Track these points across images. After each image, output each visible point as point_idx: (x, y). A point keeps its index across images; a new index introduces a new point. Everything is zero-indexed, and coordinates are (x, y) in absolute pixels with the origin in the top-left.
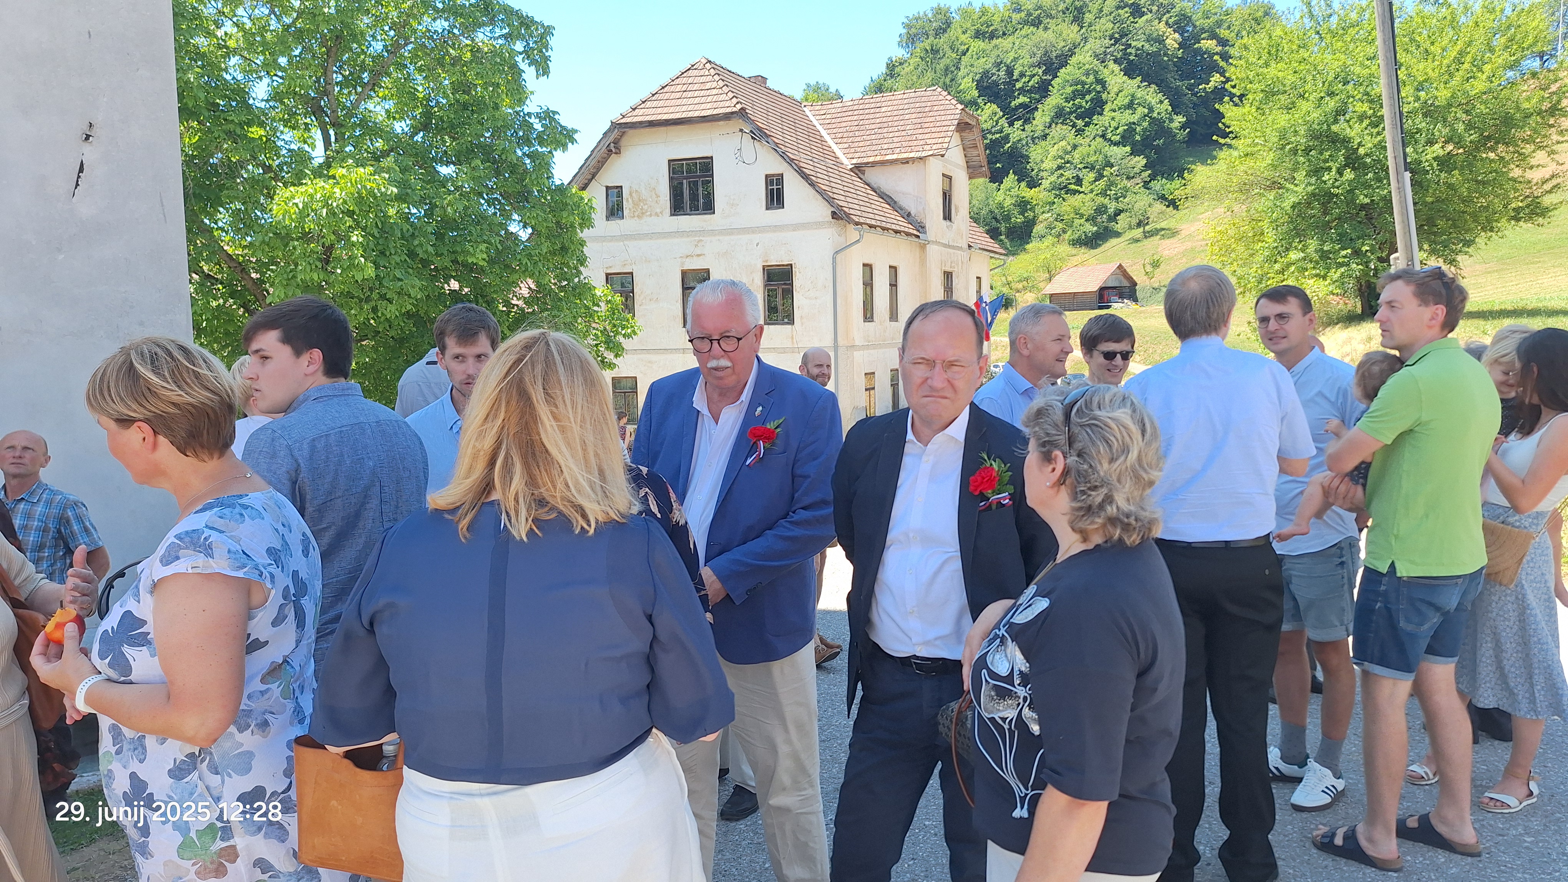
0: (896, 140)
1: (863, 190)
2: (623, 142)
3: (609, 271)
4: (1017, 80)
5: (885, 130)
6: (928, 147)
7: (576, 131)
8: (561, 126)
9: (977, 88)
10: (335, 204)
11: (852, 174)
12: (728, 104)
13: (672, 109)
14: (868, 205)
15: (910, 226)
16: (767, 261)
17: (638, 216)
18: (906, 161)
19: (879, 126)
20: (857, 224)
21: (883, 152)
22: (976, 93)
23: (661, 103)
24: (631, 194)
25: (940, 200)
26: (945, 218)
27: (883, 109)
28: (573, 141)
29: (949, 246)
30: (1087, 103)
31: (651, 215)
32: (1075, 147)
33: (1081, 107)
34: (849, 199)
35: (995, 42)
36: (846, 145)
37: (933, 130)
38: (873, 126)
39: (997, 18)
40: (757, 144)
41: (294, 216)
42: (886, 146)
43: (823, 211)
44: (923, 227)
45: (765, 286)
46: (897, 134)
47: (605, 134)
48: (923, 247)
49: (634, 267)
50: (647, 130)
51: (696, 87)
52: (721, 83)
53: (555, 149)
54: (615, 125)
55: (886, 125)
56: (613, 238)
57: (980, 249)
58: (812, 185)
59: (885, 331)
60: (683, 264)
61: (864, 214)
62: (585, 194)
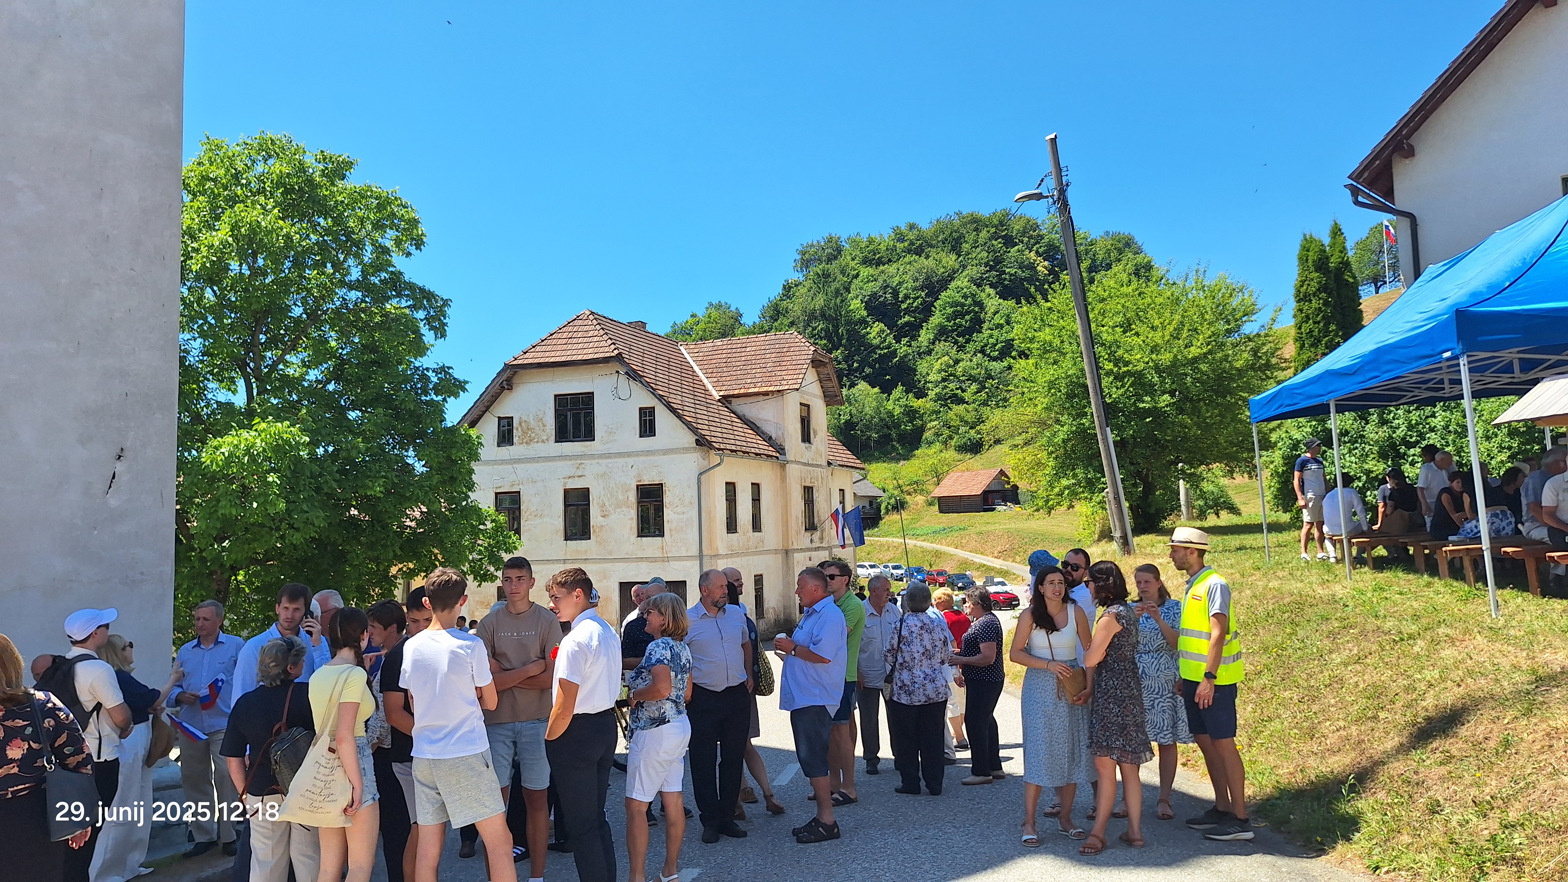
0: (758, 375)
1: (729, 418)
2: (515, 380)
3: (498, 491)
4: (902, 302)
5: (749, 367)
6: (785, 382)
7: (467, 382)
8: (454, 378)
9: (865, 309)
10: (255, 452)
11: (720, 404)
12: (606, 349)
13: (558, 353)
14: (731, 432)
15: (771, 448)
16: (640, 481)
17: (526, 443)
18: (766, 394)
19: (743, 363)
20: (719, 449)
21: (746, 386)
22: (865, 313)
23: (550, 348)
24: (520, 424)
25: (799, 425)
26: (803, 441)
27: (748, 349)
28: (464, 390)
29: (808, 465)
30: (966, 322)
31: (538, 442)
32: (957, 362)
33: (961, 326)
34: (712, 428)
35: (881, 268)
36: (715, 380)
37: (790, 367)
38: (739, 363)
39: (883, 247)
40: (632, 382)
41: (221, 463)
42: (749, 381)
43: (689, 439)
44: (783, 449)
45: (638, 503)
46: (758, 371)
47: (499, 374)
48: (783, 467)
49: (521, 486)
50: (537, 370)
51: (580, 334)
52: (602, 332)
53: (449, 397)
54: (507, 366)
55: (750, 362)
56: (503, 462)
57: (840, 465)
58: (680, 417)
59: (748, 541)
60: (565, 484)
61: (725, 441)
62: (473, 432)
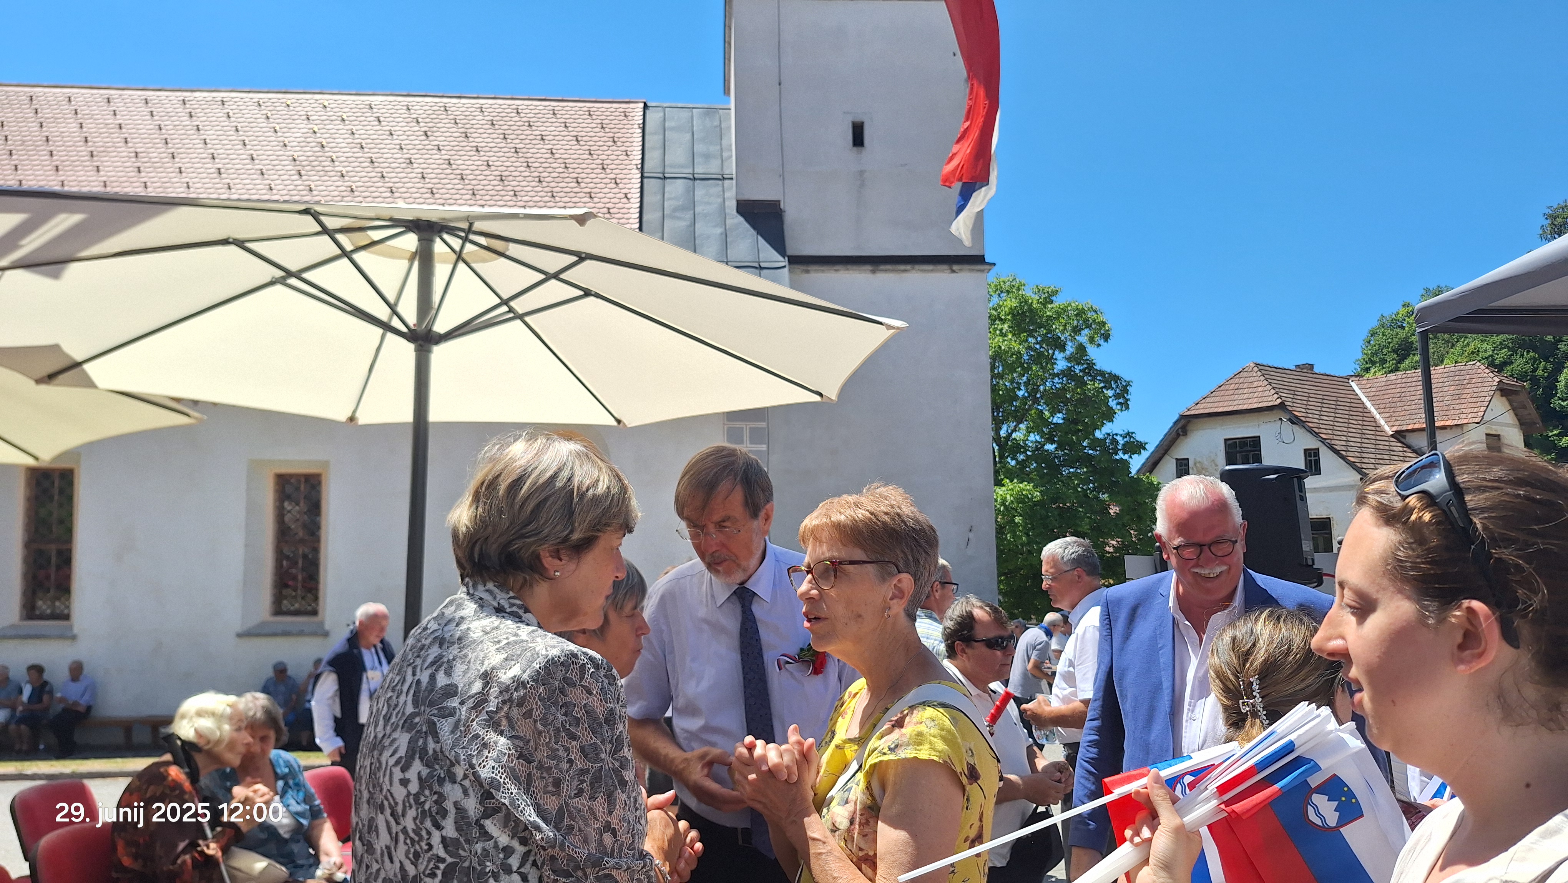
1: (1401, 454)
2: (1189, 428)
6: (1464, 416)
8: (1137, 441)
11: (1392, 439)
12: (1270, 399)
13: (1226, 404)
18: (1443, 428)
23: (1218, 399)
24: (1195, 464)
28: (1143, 448)
36: (1388, 415)
37: (1470, 400)
38: (1414, 398)
40: (1296, 428)
43: (1354, 478)
47: (1175, 423)
50: (1206, 419)
51: (1245, 385)
52: (1266, 382)
53: (1133, 454)
54: (1182, 417)
58: (1343, 458)
